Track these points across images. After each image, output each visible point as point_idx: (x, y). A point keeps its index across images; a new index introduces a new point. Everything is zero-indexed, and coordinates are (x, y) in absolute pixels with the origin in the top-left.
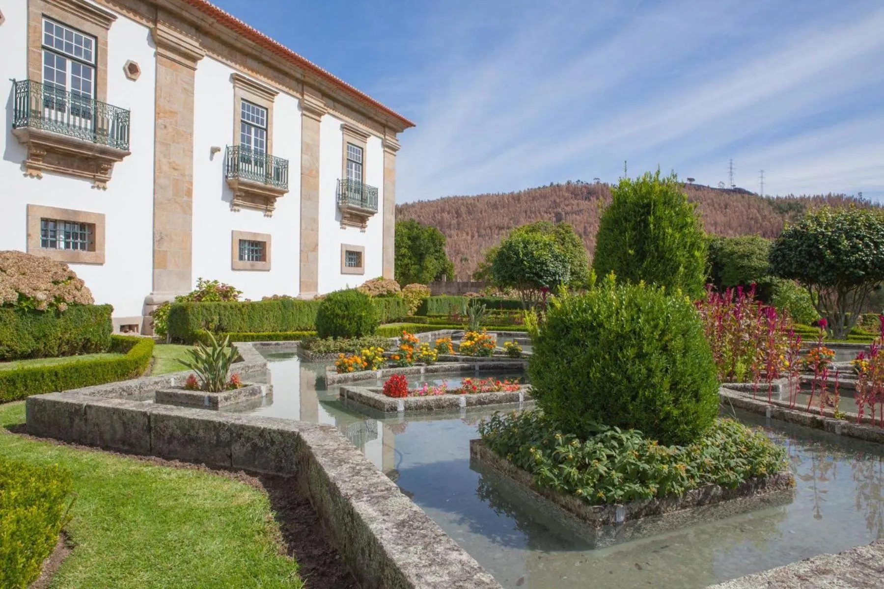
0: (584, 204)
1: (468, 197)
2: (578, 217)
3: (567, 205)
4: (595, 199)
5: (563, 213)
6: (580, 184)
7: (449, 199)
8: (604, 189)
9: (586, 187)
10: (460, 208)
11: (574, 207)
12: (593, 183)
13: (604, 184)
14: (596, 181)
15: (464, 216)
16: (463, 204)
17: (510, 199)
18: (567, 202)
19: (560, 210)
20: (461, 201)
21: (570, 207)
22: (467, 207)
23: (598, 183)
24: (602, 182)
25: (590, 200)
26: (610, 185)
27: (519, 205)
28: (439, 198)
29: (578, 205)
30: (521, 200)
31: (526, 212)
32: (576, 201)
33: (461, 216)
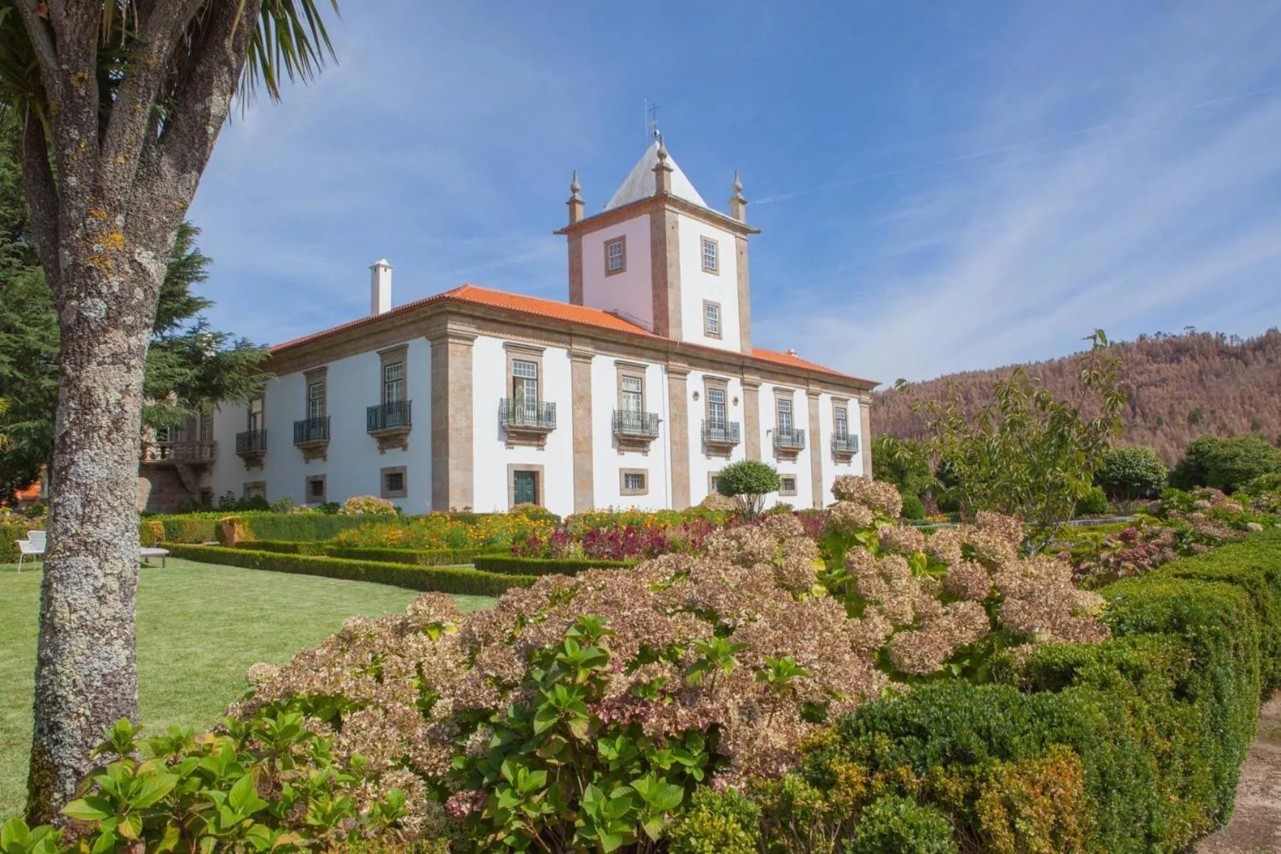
0: (1169, 370)
1: (983, 372)
2: (1160, 391)
3: (1141, 373)
4: (1188, 359)
5: (1134, 387)
6: (1161, 338)
7: (954, 376)
8: (1204, 342)
9: (1171, 343)
10: (970, 390)
11: (1153, 375)
12: (1184, 334)
13: (1203, 334)
14: (1189, 331)
15: (977, 402)
16: (974, 384)
17: (1048, 372)
18: (1140, 369)
19: (1129, 381)
20: (970, 381)
21: (1145, 375)
22: (981, 388)
23: (1192, 334)
24: (1199, 331)
25: (1179, 362)
26: (1214, 336)
27: (1061, 380)
28: (939, 376)
29: (1158, 371)
30: (1064, 371)
31: (1073, 389)
32: (1156, 366)
33: (972, 402)
